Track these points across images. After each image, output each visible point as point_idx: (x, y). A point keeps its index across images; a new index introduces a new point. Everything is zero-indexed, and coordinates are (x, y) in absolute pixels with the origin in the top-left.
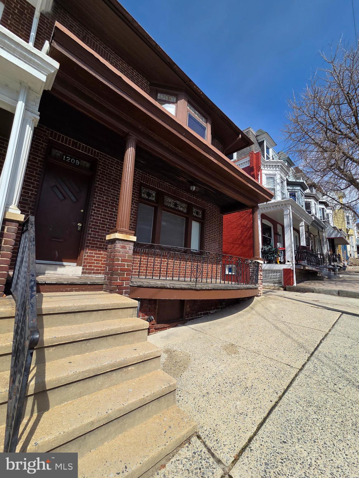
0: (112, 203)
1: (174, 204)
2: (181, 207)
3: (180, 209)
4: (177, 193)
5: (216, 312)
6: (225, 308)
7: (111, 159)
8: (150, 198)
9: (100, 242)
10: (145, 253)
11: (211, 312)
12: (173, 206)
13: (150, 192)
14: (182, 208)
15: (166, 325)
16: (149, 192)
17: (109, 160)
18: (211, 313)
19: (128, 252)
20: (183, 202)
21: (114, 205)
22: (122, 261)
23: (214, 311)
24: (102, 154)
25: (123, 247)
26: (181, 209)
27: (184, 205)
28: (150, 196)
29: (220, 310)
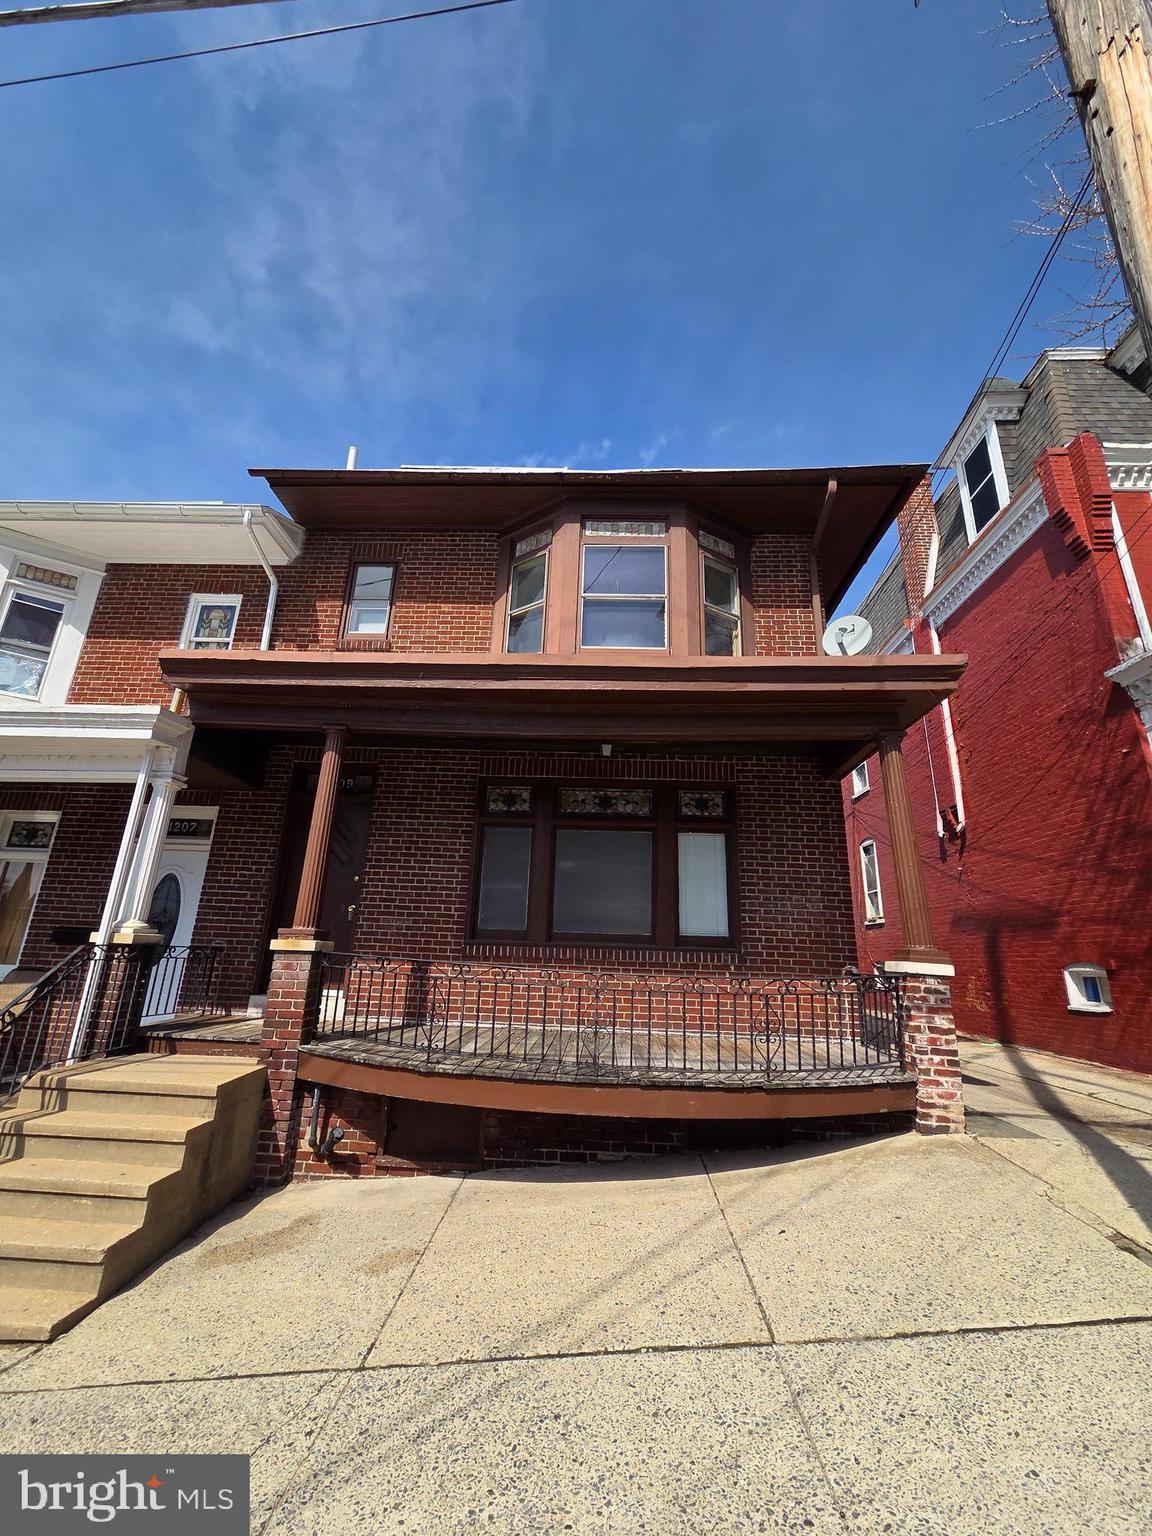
0: (406, 848)
1: (597, 801)
2: (628, 803)
3: (621, 810)
4: (600, 767)
5: (626, 1158)
6: (675, 1151)
7: (404, 752)
8: (513, 809)
9: (380, 941)
10: (497, 958)
11: (601, 1155)
12: (594, 808)
13: (514, 791)
14: (631, 805)
15: (406, 1163)
16: (510, 793)
17: (400, 757)
18: (599, 1157)
19: (298, 976)
20: (631, 786)
21: (413, 851)
22: (286, 995)
23: (620, 1155)
24: (385, 751)
25: (288, 967)
26: (629, 808)
27: (637, 795)
28: (515, 803)
29: (654, 1154)
